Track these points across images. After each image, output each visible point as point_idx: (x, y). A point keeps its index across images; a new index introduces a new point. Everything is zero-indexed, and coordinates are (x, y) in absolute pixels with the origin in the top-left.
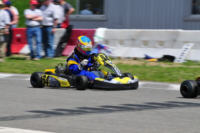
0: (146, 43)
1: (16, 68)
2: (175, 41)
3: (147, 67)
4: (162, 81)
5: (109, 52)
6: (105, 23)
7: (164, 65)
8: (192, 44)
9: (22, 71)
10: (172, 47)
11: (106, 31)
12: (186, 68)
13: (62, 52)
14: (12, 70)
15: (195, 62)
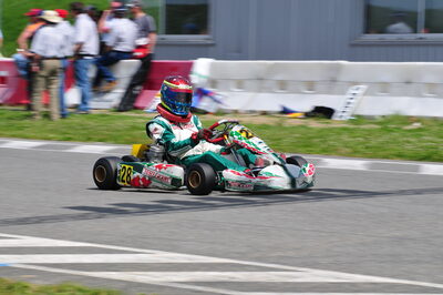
0: (283, 86)
1: (52, 131)
2: (334, 81)
3: (286, 129)
4: (308, 153)
5: (218, 102)
6: (211, 49)
7: (316, 124)
8: (364, 87)
9: (61, 137)
10: (329, 92)
11: (212, 64)
12: (354, 129)
13: (134, 102)
14: (44, 135)
15: (370, 119)
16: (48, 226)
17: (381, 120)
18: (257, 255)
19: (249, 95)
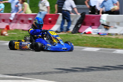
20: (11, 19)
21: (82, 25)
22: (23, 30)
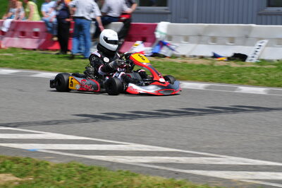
0: (214, 40)
2: (247, 37)
3: (214, 67)
4: (229, 83)
5: (173, 50)
6: (169, 16)
7: (233, 65)
8: (266, 41)
10: (244, 44)
11: (169, 26)
12: (259, 68)
15: (270, 62)
16: (62, 126)
17: (277, 62)
18: (194, 147)
19: (192, 46)
20: (4, 30)
21: (125, 41)
22: (24, 49)
